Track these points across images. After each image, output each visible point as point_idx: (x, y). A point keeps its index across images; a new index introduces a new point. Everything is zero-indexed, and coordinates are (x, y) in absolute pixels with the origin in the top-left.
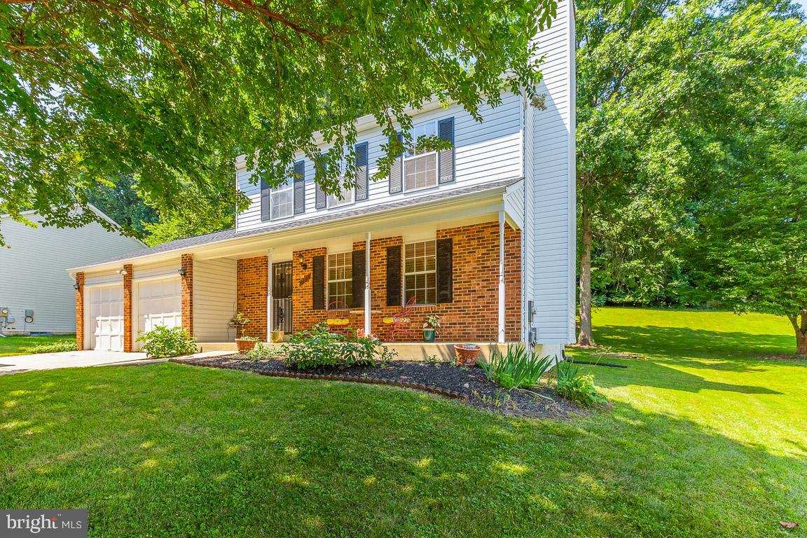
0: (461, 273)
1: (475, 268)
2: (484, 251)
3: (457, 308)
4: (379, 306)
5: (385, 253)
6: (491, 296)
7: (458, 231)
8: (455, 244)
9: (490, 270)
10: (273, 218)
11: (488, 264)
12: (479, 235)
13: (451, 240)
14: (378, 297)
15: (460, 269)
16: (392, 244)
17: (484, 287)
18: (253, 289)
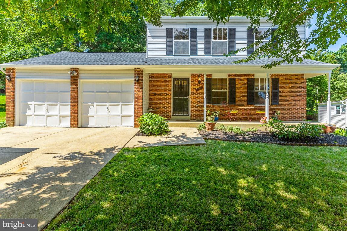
0: (283, 93)
1: (288, 91)
2: (292, 85)
3: (281, 107)
4: (243, 104)
5: (246, 81)
6: (295, 103)
7: (281, 76)
8: (280, 81)
9: (295, 93)
10: (175, 54)
11: (294, 90)
12: (290, 78)
13: (278, 79)
14: (243, 100)
15: (282, 91)
16: (250, 77)
17: (292, 99)
18: (163, 91)
